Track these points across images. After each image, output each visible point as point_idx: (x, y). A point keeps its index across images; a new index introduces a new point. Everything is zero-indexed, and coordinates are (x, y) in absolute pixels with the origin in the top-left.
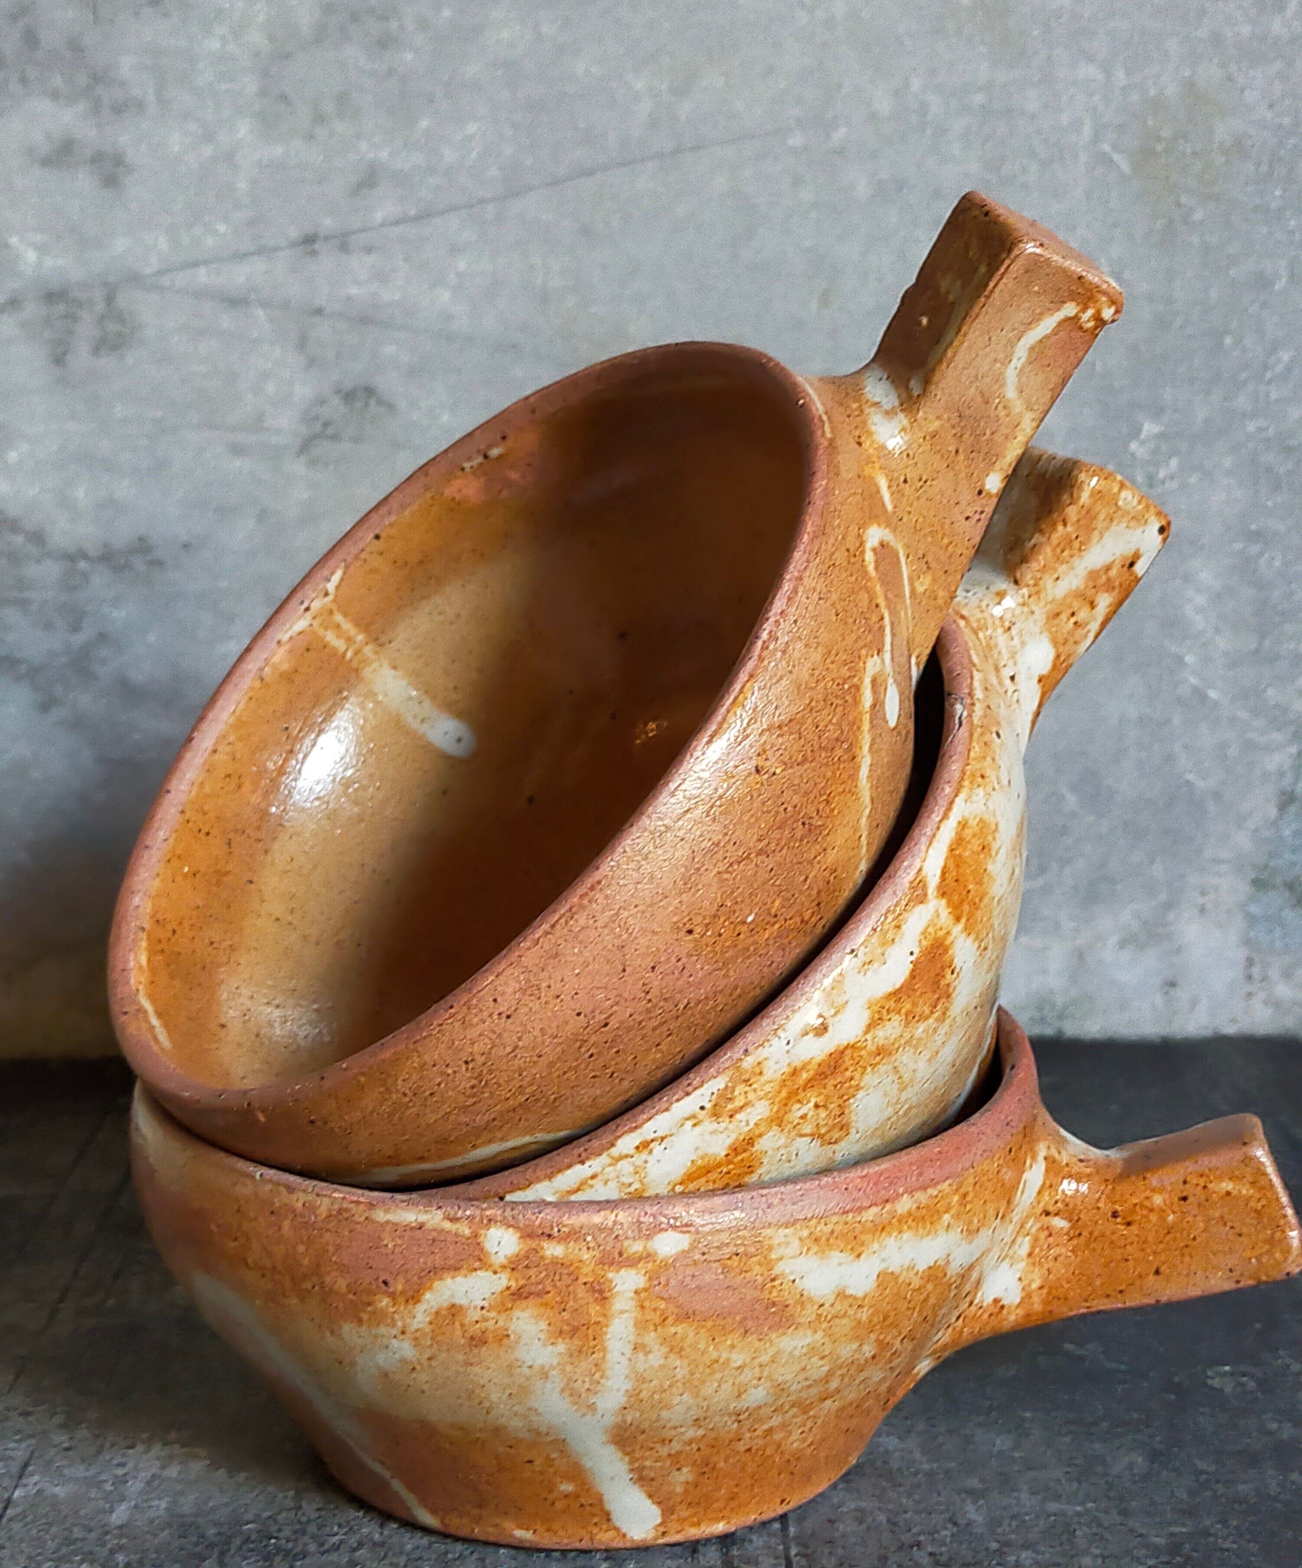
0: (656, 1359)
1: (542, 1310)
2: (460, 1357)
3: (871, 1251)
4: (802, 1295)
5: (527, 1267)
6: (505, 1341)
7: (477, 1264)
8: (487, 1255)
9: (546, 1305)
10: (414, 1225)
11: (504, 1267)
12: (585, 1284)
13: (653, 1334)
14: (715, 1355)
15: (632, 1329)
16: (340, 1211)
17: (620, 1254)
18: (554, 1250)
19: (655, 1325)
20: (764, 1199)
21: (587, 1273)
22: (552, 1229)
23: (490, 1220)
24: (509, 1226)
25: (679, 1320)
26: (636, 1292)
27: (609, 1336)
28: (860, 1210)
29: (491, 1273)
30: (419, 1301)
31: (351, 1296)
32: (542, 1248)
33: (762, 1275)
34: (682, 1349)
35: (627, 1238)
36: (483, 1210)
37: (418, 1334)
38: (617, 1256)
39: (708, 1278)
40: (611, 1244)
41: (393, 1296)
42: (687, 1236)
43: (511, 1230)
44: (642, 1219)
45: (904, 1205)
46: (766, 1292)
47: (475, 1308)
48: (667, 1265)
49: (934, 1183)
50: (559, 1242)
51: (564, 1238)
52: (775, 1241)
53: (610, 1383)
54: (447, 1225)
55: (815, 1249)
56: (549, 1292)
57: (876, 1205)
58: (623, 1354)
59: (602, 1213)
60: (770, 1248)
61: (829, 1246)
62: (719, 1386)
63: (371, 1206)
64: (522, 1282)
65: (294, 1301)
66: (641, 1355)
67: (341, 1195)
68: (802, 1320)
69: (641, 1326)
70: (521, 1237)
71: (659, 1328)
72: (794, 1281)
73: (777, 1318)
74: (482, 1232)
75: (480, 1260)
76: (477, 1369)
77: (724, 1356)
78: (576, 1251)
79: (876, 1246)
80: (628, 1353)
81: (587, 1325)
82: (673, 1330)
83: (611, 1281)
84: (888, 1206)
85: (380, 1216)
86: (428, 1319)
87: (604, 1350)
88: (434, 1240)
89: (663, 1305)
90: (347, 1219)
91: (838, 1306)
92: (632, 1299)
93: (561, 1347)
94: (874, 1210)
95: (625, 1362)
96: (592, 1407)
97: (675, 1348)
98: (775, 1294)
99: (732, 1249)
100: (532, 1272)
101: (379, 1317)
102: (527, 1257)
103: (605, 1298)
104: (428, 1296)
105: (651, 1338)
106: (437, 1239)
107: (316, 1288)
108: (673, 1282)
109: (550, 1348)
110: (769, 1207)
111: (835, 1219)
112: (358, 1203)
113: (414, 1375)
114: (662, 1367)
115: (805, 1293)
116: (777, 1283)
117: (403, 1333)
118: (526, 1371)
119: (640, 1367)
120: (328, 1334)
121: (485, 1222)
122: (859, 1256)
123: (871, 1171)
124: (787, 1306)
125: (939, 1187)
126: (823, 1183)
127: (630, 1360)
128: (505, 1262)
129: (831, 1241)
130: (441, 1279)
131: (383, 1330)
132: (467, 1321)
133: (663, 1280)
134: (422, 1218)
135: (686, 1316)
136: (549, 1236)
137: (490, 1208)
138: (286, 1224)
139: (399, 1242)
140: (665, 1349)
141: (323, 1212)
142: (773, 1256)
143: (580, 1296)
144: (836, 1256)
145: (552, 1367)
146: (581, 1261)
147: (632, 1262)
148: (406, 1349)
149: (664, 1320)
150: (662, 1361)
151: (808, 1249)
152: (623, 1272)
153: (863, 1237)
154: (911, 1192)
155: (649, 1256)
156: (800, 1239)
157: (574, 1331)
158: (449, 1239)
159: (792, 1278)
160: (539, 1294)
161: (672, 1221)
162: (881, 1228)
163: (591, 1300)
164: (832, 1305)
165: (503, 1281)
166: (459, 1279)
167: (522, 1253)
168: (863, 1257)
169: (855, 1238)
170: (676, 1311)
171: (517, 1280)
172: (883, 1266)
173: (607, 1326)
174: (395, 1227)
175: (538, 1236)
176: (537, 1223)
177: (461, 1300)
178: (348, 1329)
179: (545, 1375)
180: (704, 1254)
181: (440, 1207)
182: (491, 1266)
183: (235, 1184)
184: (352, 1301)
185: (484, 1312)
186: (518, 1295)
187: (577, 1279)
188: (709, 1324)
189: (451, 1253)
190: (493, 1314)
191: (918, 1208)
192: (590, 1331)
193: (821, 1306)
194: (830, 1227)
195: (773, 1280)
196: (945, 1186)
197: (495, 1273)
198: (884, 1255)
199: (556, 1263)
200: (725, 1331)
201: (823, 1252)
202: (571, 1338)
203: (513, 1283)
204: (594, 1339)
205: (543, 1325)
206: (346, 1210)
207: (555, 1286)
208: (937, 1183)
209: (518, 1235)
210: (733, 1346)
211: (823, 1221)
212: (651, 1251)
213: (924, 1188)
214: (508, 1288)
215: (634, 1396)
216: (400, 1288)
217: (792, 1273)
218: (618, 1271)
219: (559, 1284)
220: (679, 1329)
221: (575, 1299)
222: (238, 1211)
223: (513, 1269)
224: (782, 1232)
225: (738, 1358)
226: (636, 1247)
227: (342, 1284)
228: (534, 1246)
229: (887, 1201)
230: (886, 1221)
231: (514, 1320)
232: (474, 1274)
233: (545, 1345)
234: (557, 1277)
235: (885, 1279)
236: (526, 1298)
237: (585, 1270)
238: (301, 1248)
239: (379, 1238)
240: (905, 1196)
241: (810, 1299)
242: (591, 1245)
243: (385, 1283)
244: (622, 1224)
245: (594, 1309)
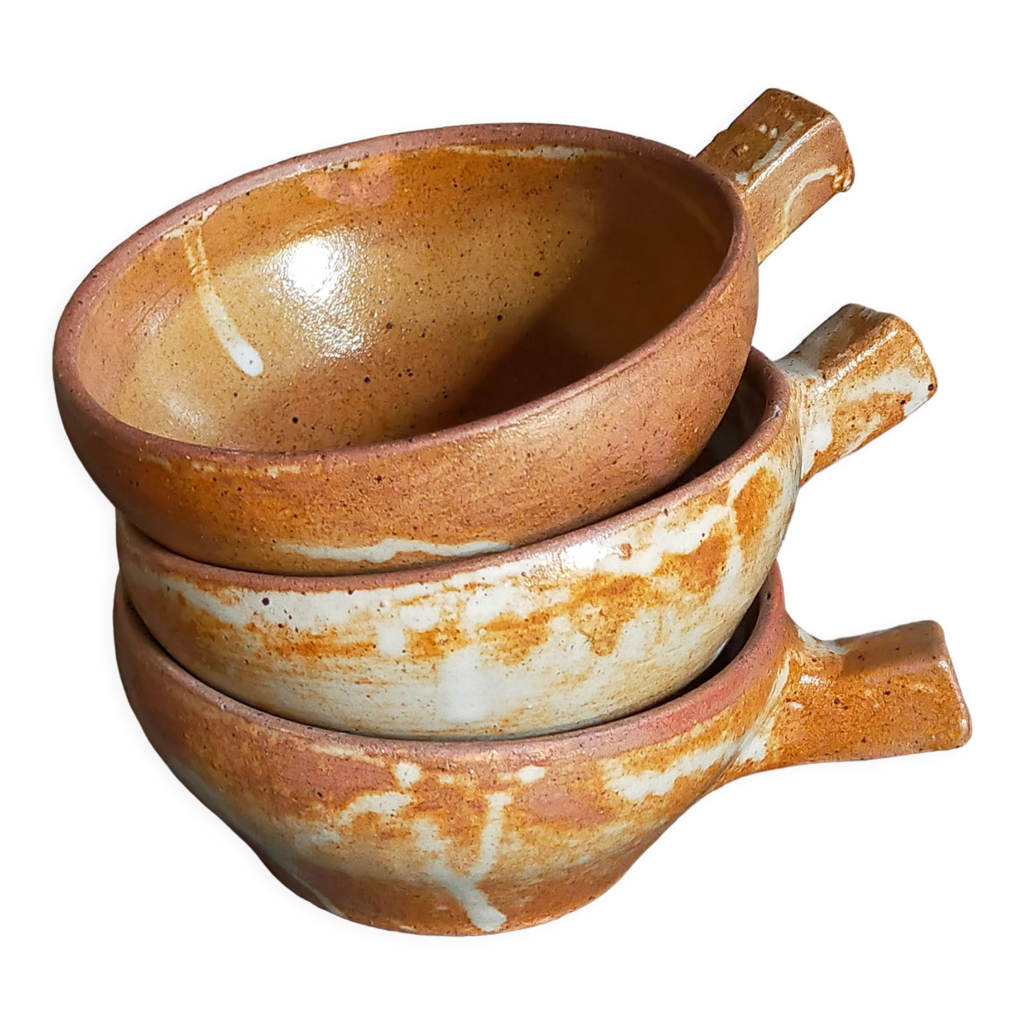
0: (516, 847)
1: (437, 818)
2: (374, 844)
3: (672, 765)
4: (622, 801)
5: (426, 790)
6: (408, 837)
7: (389, 787)
8: (398, 781)
9: (439, 815)
10: (343, 757)
11: (409, 790)
12: (468, 802)
13: (515, 833)
14: (558, 842)
15: (499, 829)
16: (286, 742)
17: (495, 782)
18: (446, 779)
19: (517, 828)
20: (599, 739)
21: (470, 795)
22: (445, 764)
23: (399, 757)
24: (413, 762)
25: (535, 823)
26: (505, 807)
27: (483, 835)
28: (665, 740)
29: (400, 794)
30: (345, 808)
31: (294, 800)
32: (438, 777)
33: (595, 791)
34: (535, 840)
35: (499, 771)
36: (394, 749)
37: (343, 828)
38: (492, 783)
39: (557, 795)
40: (488, 775)
41: (326, 804)
42: (543, 768)
43: (415, 765)
44: (511, 758)
45: (698, 730)
46: (597, 802)
47: (387, 815)
48: (526, 789)
49: (718, 712)
50: (450, 774)
51: (454, 771)
52: (606, 768)
53: (481, 861)
54: (367, 759)
55: (633, 769)
56: (441, 807)
57: (677, 734)
58: (493, 845)
59: (482, 754)
60: (602, 773)
61: (643, 767)
62: (559, 858)
63: (310, 741)
64: (422, 800)
65: (249, 796)
66: (505, 845)
67: (287, 731)
68: (621, 816)
69: (507, 828)
70: (422, 770)
71: (520, 829)
72: (617, 793)
73: (603, 817)
74: (393, 765)
75: (391, 784)
76: (385, 852)
77: (564, 842)
78: (463, 780)
79: (675, 762)
80: (496, 843)
81: (468, 828)
82: (530, 829)
83: (487, 800)
84: (686, 735)
85: (317, 748)
86: (351, 820)
87: (480, 843)
88: (357, 769)
89: (523, 815)
90: (292, 748)
91: (646, 804)
92: (501, 811)
93: (448, 841)
94: (676, 738)
95: (493, 848)
96: (467, 873)
97: (530, 839)
98: (603, 802)
99: (575, 775)
100: (430, 794)
101: (313, 815)
102: (426, 784)
103: (482, 812)
104: (352, 805)
105: (514, 834)
106: (360, 767)
107: (267, 791)
108: (531, 800)
109: (440, 842)
110: (602, 744)
111: (648, 749)
112: (300, 738)
113: (338, 850)
114: (519, 851)
115: (624, 800)
116: (605, 795)
117: (332, 826)
118: (421, 853)
119: (504, 852)
120: (275, 819)
121: (395, 758)
122: (663, 771)
123: (675, 711)
124: (611, 809)
125: (721, 714)
126: (641, 724)
127: (498, 848)
128: (410, 786)
129: (645, 764)
130: (363, 795)
131: (317, 823)
132: (379, 823)
133: (524, 799)
134: (349, 753)
135: (540, 821)
136: (443, 770)
137: (400, 748)
138: (245, 745)
139: (331, 768)
140: (523, 841)
141: (273, 740)
142: (604, 778)
143: (463, 810)
144: (648, 773)
145: (441, 852)
146: (466, 787)
147: (503, 787)
148: (334, 836)
149: (524, 824)
150: (520, 848)
151: (629, 771)
152: (496, 794)
153: (667, 757)
154: (701, 722)
155: (515, 783)
156: (624, 765)
157: (458, 832)
158: (369, 768)
159: (616, 791)
160: (434, 808)
161: (532, 759)
162: (680, 750)
163: (472, 812)
164: (642, 804)
165: (408, 799)
166: (376, 796)
167: (423, 781)
168: (666, 771)
169: (662, 759)
170: (533, 818)
171: (418, 798)
172: (680, 774)
173: (482, 828)
174: (329, 757)
175: (435, 769)
176: (434, 760)
177: (376, 809)
178: (290, 819)
179: (435, 856)
180: (554, 780)
181: (362, 746)
182: (399, 788)
183: (203, 709)
184: (294, 803)
185: (393, 818)
186: (419, 808)
187: (462, 799)
188: (555, 825)
189: (370, 778)
190: (400, 820)
191: (706, 731)
192: (470, 832)
193: (635, 805)
194: (645, 754)
195: (603, 793)
196: (725, 713)
197: (402, 793)
198: (681, 767)
199: (446, 787)
200: (566, 828)
201: (639, 771)
202: (456, 836)
203: (415, 801)
204: (473, 836)
205: (436, 827)
206: (292, 742)
207: (446, 803)
208: (720, 712)
209: (420, 768)
210: (571, 836)
211: (640, 751)
212: (518, 780)
213: (711, 717)
214: (411, 804)
215: (498, 868)
216: (331, 798)
217: (616, 788)
218: (492, 794)
219: (449, 802)
220: (535, 829)
221: (461, 812)
222: (207, 729)
223: (415, 791)
224: (612, 761)
225: (573, 843)
226: (506, 777)
227: (287, 791)
228: (431, 776)
229: (685, 731)
230: (683, 744)
231: (415, 824)
232: (386, 793)
233: (436, 840)
234: (448, 797)
235: (678, 782)
236: (425, 811)
237: (467, 793)
238: (256, 764)
239: (316, 764)
240: (698, 725)
241: (628, 802)
242: (473, 777)
243: (320, 794)
244: (496, 762)
245: (474, 819)
